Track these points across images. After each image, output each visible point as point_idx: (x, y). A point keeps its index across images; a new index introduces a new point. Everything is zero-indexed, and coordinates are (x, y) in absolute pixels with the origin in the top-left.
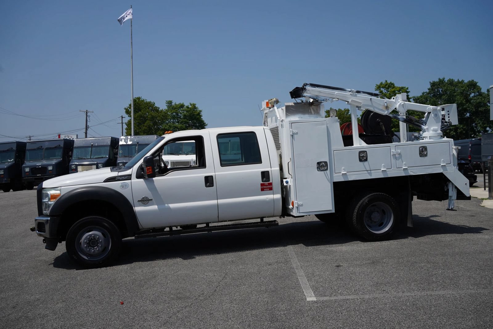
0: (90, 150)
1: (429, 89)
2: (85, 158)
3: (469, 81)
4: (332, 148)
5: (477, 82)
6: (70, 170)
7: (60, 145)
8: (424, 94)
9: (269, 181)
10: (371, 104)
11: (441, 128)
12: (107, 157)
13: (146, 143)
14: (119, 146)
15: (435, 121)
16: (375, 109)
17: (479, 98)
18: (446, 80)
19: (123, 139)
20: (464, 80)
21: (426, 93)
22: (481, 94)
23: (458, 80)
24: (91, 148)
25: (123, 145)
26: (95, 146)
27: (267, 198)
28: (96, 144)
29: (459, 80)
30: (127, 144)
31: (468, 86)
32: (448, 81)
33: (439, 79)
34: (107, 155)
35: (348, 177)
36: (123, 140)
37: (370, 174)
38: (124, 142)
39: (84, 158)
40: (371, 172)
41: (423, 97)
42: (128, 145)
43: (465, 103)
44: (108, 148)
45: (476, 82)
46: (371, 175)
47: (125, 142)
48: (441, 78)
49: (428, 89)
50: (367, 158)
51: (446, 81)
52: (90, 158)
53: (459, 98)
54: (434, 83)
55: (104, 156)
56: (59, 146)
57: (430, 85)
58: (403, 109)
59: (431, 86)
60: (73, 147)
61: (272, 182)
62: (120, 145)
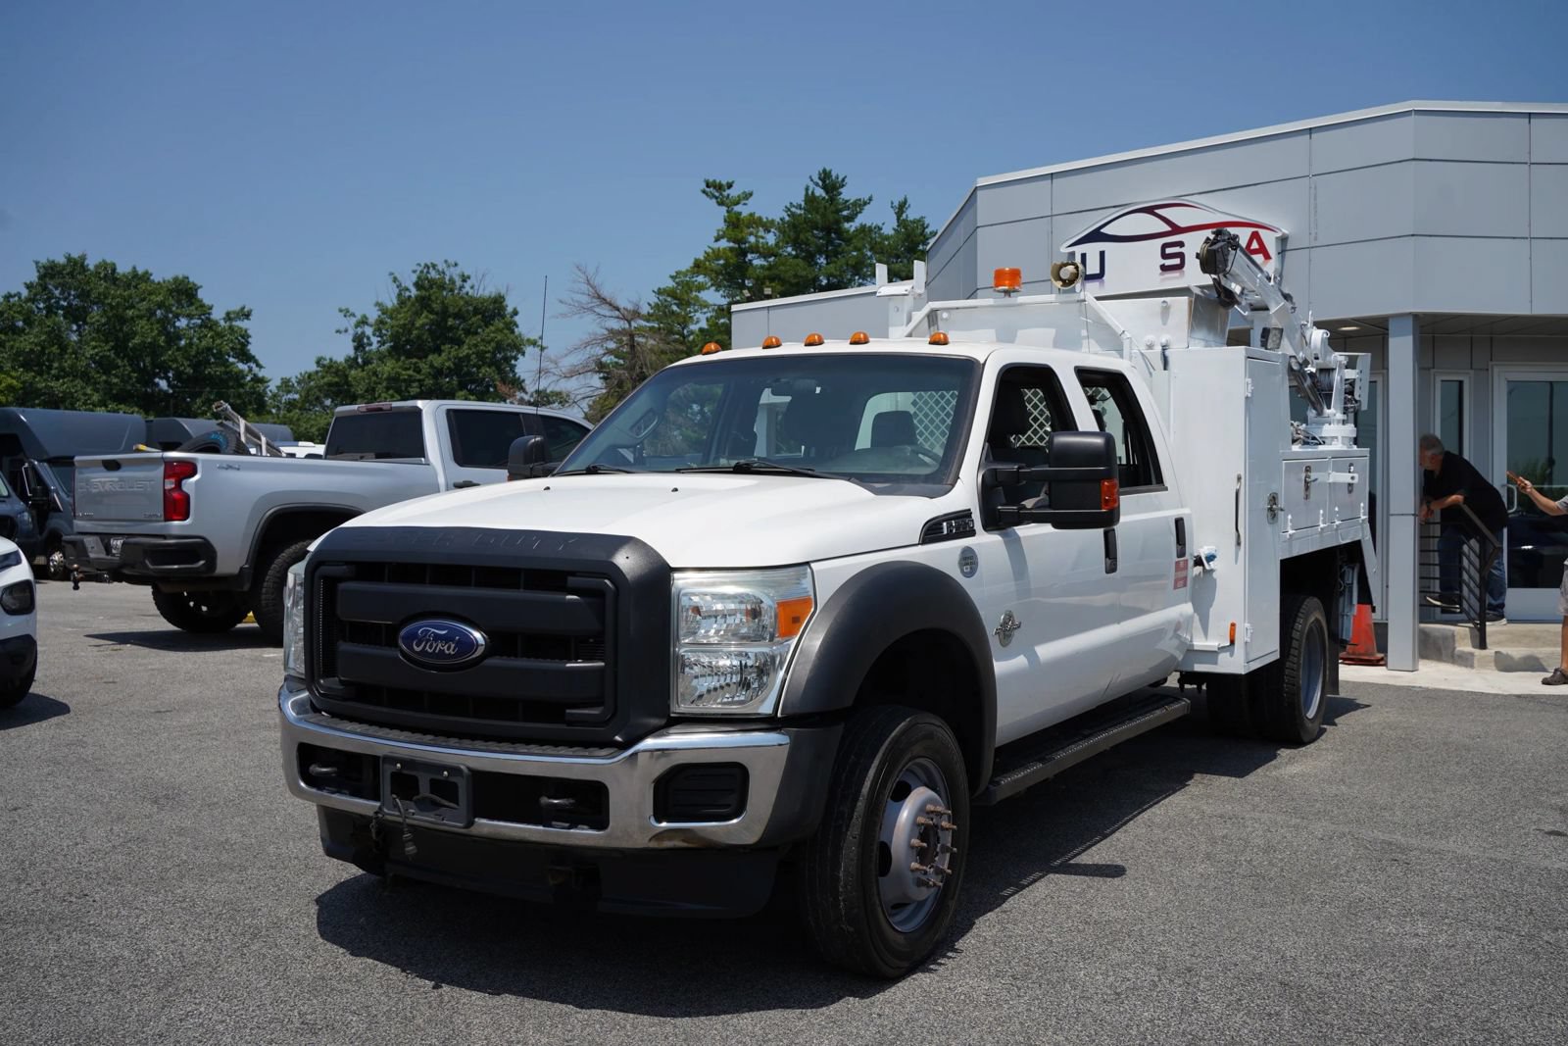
1: (29, 286)
3: (176, 279)
5: (199, 284)
8: (11, 300)
17: (206, 336)
18: (91, 263)
20: (150, 271)
21: (16, 298)
22: (208, 324)
23: (134, 268)
29: (138, 269)
31: (171, 292)
32: (97, 267)
33: (69, 259)
41: (14, 309)
43: (162, 347)
45: (195, 285)
48: (75, 255)
49: (25, 284)
51: (91, 267)
53: (146, 327)
54: (52, 268)
57: (38, 271)
59: (41, 278)
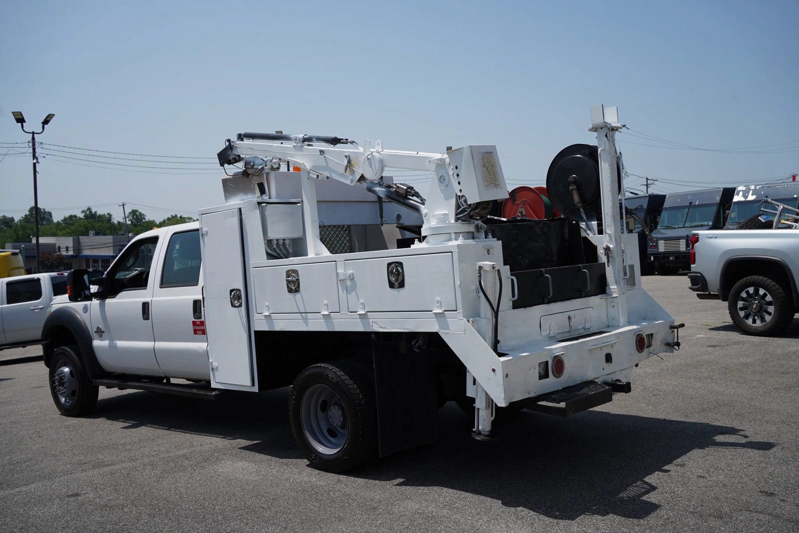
0: (686, 213)
2: (676, 227)
4: (250, 262)
6: (648, 247)
7: (642, 206)
9: (201, 318)
10: (325, 164)
11: (457, 215)
12: (710, 224)
13: (782, 197)
14: (732, 204)
15: (442, 195)
16: (332, 174)
19: (741, 191)
24: (687, 210)
25: (739, 203)
26: (695, 206)
27: (200, 348)
28: (698, 201)
30: (747, 199)
34: (710, 221)
35: (273, 323)
36: (741, 193)
37: (305, 320)
38: (742, 196)
39: (674, 226)
40: (306, 316)
42: (749, 201)
44: (715, 209)
46: (307, 324)
47: (744, 198)
50: (299, 286)
52: (684, 227)
55: (706, 223)
56: (640, 207)
58: (371, 169)
60: (662, 208)
61: (204, 320)
62: (734, 202)
